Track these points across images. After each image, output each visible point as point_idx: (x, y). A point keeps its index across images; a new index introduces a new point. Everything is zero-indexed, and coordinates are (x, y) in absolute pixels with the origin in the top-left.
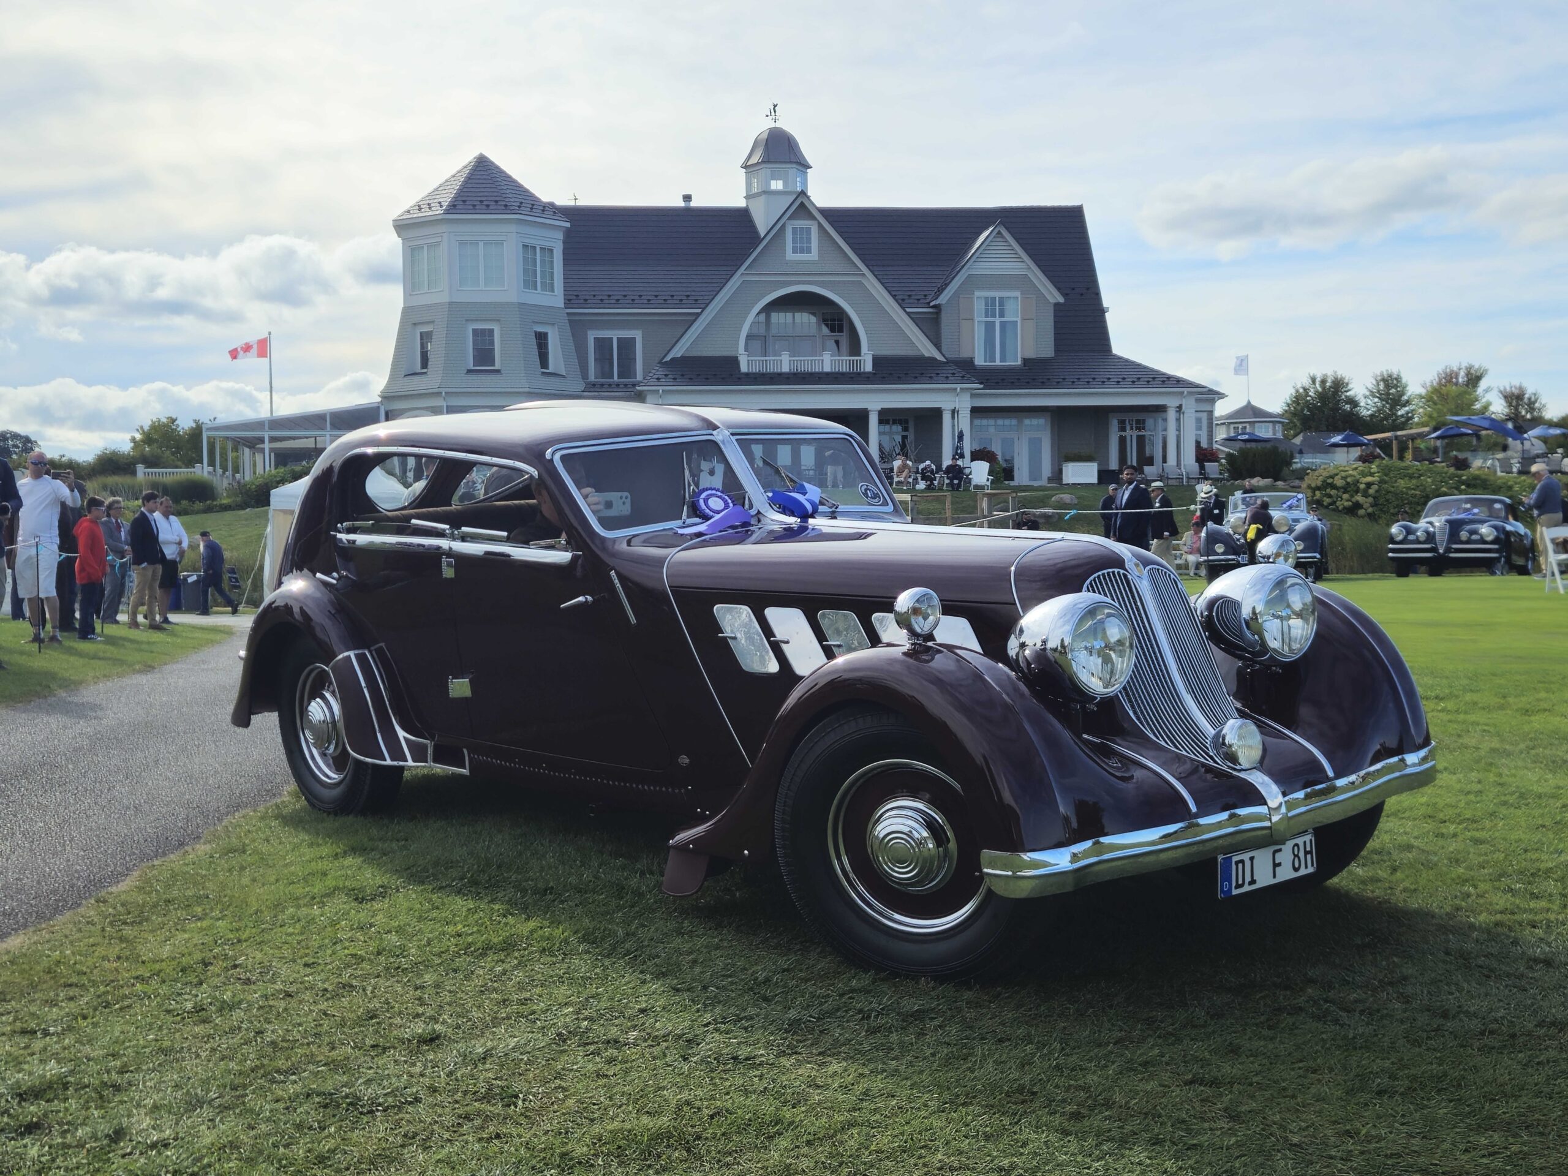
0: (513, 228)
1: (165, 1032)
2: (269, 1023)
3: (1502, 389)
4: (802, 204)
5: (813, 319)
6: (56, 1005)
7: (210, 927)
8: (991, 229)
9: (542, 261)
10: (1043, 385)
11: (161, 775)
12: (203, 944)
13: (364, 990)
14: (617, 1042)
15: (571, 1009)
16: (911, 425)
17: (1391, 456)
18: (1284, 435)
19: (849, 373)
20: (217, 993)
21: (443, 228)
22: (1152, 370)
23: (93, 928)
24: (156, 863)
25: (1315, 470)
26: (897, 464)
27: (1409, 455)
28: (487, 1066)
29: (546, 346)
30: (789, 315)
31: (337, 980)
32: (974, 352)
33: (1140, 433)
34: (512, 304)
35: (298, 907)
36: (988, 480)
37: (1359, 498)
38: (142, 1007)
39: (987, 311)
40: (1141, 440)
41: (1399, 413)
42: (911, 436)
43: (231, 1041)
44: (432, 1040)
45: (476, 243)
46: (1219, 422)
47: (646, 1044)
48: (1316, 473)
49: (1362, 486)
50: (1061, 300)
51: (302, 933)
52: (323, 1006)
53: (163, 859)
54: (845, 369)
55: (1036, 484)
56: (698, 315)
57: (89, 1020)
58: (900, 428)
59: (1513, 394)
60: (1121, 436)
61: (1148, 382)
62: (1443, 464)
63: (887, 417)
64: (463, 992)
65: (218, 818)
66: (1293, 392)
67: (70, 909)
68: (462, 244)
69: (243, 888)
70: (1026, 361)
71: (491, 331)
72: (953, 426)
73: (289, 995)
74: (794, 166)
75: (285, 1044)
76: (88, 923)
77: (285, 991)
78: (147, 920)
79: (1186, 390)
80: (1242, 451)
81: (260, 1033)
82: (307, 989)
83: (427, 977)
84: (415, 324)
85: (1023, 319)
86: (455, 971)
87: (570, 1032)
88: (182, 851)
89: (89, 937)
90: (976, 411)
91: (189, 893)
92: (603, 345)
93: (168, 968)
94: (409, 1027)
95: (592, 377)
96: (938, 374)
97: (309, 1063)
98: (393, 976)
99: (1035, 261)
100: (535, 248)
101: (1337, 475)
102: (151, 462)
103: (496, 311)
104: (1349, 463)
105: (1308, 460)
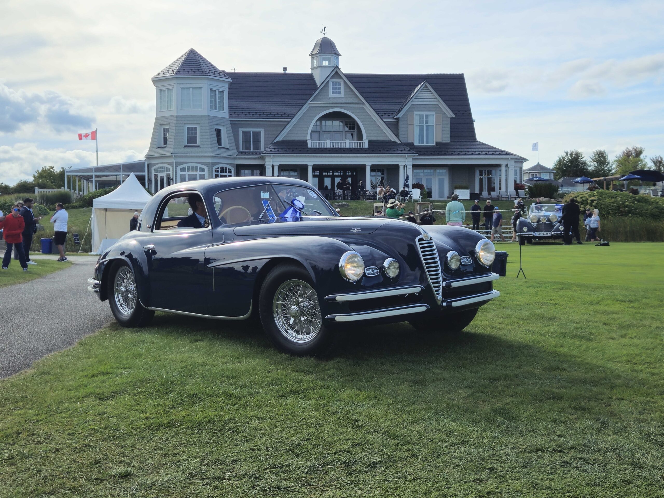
0: (206, 82)
2: (45, 466)
3: (652, 158)
4: (337, 72)
5: (341, 124)
7: (23, 414)
8: (422, 84)
9: (219, 97)
10: (445, 154)
11: (18, 334)
12: (19, 422)
13: (95, 448)
14: (220, 478)
16: (385, 173)
17: (603, 188)
18: (555, 178)
19: (357, 148)
20: (21, 449)
21: (174, 82)
22: (494, 148)
26: (378, 190)
27: (611, 187)
28: (152, 491)
29: (220, 135)
30: (331, 122)
31: (83, 442)
32: (414, 140)
33: (489, 177)
34: (206, 116)
35: (70, 403)
36: (420, 197)
39: (420, 121)
40: (489, 180)
41: (606, 168)
42: (385, 177)
43: (24, 476)
44: (126, 476)
45: (189, 89)
46: (525, 172)
47: (234, 479)
48: (569, 195)
49: (589, 201)
50: (454, 116)
51: (69, 417)
52: (73, 457)
54: (355, 146)
55: (441, 199)
56: (289, 122)
58: (380, 173)
59: (657, 161)
60: (481, 178)
61: (493, 153)
62: (627, 192)
63: (374, 168)
64: (145, 449)
65: (41, 356)
66: (558, 159)
68: (183, 89)
69: (45, 393)
70: (437, 143)
71: (196, 128)
72: (404, 173)
73: (57, 450)
74: (333, 55)
75: (51, 478)
77: (56, 448)
79: (510, 157)
80: (536, 186)
81: (39, 471)
82: (67, 447)
83: (128, 441)
84: (161, 125)
85: (436, 125)
86: (142, 438)
87: (196, 472)
88: (20, 373)
90: (415, 166)
91: (18, 395)
92: (246, 134)
94: (116, 469)
95: (241, 149)
96: (397, 149)
97: (62, 488)
98: (111, 441)
99: (442, 99)
100: (215, 91)
101: (578, 196)
102: (42, 186)
103: (198, 119)
104: (584, 191)
105: (565, 189)
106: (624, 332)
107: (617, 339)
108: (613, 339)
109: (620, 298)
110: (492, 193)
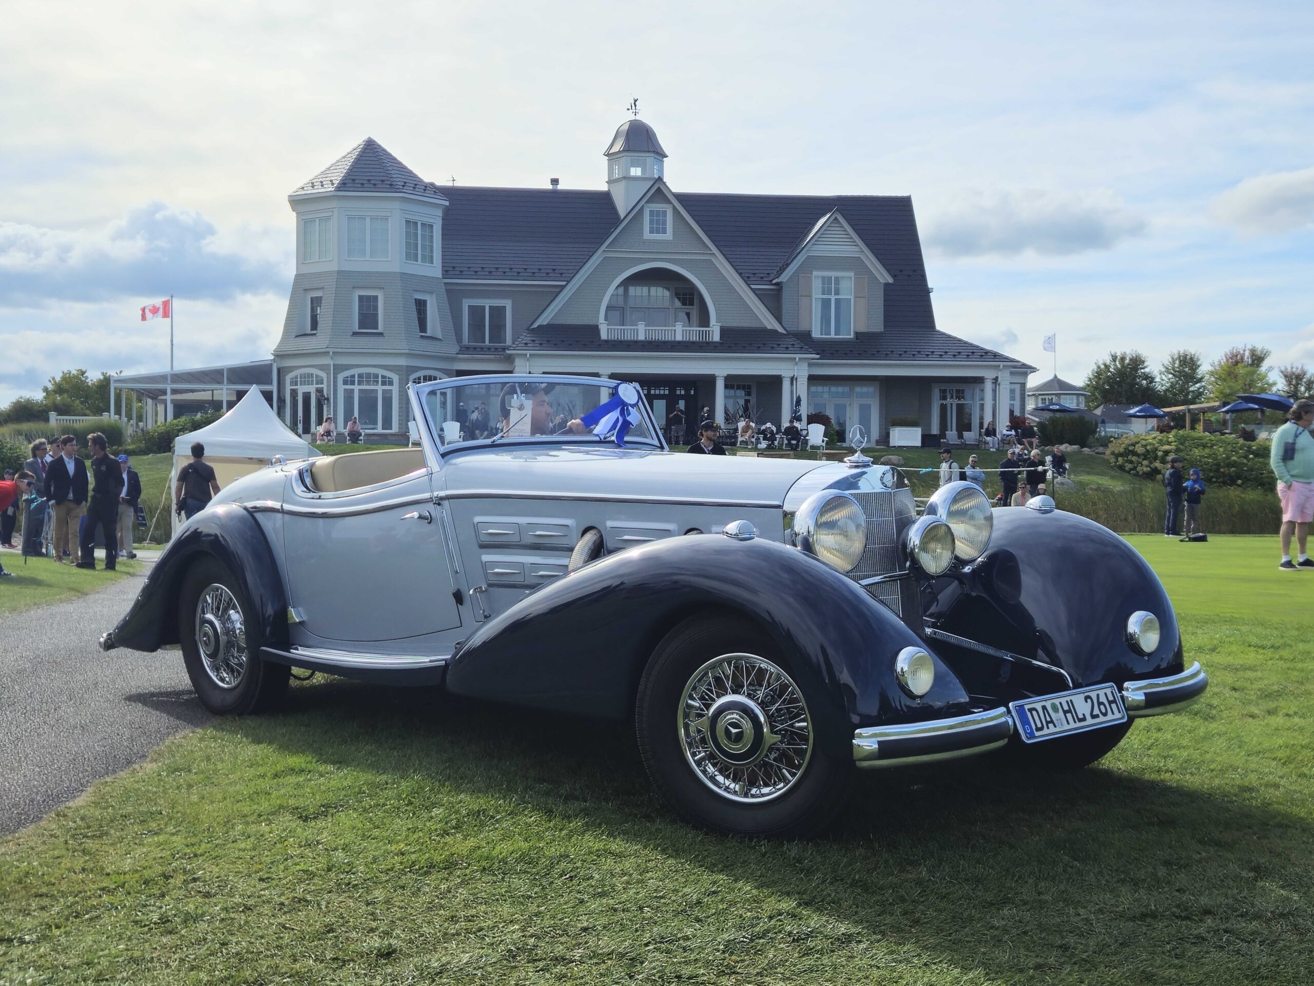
0: (397, 205)
1: (135, 941)
2: (232, 934)
3: (1283, 369)
4: (659, 189)
5: (667, 293)
6: (29, 914)
7: (166, 842)
8: (828, 216)
9: (423, 236)
10: (873, 357)
12: (161, 858)
13: (318, 905)
14: (565, 960)
15: (517, 927)
16: (754, 391)
17: (1184, 427)
18: (1087, 406)
19: (699, 342)
20: (180, 906)
21: (334, 204)
22: (972, 345)
23: (56, 841)
24: (108, 779)
25: (1117, 438)
26: (741, 424)
27: (1200, 427)
29: (425, 311)
30: (645, 289)
31: (292, 895)
32: (811, 326)
33: (960, 402)
34: (396, 273)
35: (247, 823)
36: (823, 441)
37: (1157, 464)
38: (110, 917)
39: (823, 289)
40: (960, 408)
41: (1192, 389)
42: (753, 400)
43: (198, 952)
44: (388, 954)
45: (362, 218)
46: (1030, 393)
47: (592, 962)
48: (1120, 441)
49: (1160, 454)
50: (891, 280)
51: (254, 849)
52: (282, 919)
53: (113, 776)
54: (694, 338)
56: (563, 287)
57: (62, 930)
59: (1293, 373)
60: (942, 404)
61: (968, 355)
62: (1233, 436)
63: (732, 382)
64: (412, 908)
65: (160, 738)
66: (1095, 367)
67: (32, 822)
68: (350, 218)
69: (193, 805)
70: (857, 334)
71: (376, 298)
72: (792, 392)
73: (248, 908)
74: (652, 155)
75: (250, 956)
76: (51, 836)
77: (244, 905)
78: (107, 834)
79: (1001, 364)
80: (1053, 421)
81: (224, 944)
82: (264, 902)
83: (376, 893)
84: (306, 290)
85: (856, 297)
86: (403, 888)
87: (518, 949)
88: (131, 769)
89: (54, 849)
90: (812, 379)
91: (144, 809)
92: (476, 313)
93: (132, 880)
94: (366, 941)
95: (466, 341)
96: (779, 345)
98: (344, 892)
99: (868, 245)
100: (416, 223)
101: (1138, 443)
102: (62, 410)
103: (380, 279)
104: (1148, 433)
105: (1110, 429)
106: (1272, 705)
107: (1261, 717)
108: (1253, 716)
109: (1254, 640)
110: (966, 434)
